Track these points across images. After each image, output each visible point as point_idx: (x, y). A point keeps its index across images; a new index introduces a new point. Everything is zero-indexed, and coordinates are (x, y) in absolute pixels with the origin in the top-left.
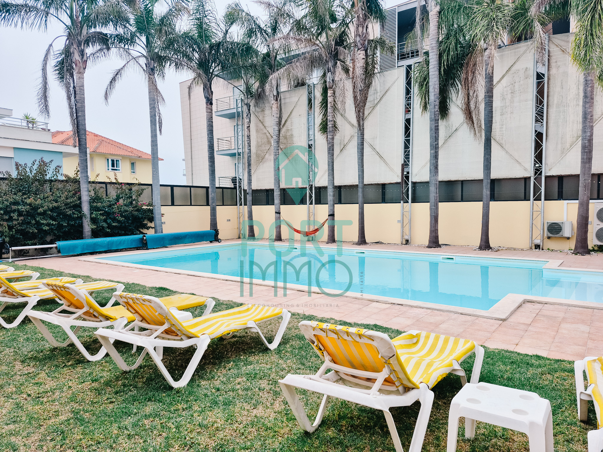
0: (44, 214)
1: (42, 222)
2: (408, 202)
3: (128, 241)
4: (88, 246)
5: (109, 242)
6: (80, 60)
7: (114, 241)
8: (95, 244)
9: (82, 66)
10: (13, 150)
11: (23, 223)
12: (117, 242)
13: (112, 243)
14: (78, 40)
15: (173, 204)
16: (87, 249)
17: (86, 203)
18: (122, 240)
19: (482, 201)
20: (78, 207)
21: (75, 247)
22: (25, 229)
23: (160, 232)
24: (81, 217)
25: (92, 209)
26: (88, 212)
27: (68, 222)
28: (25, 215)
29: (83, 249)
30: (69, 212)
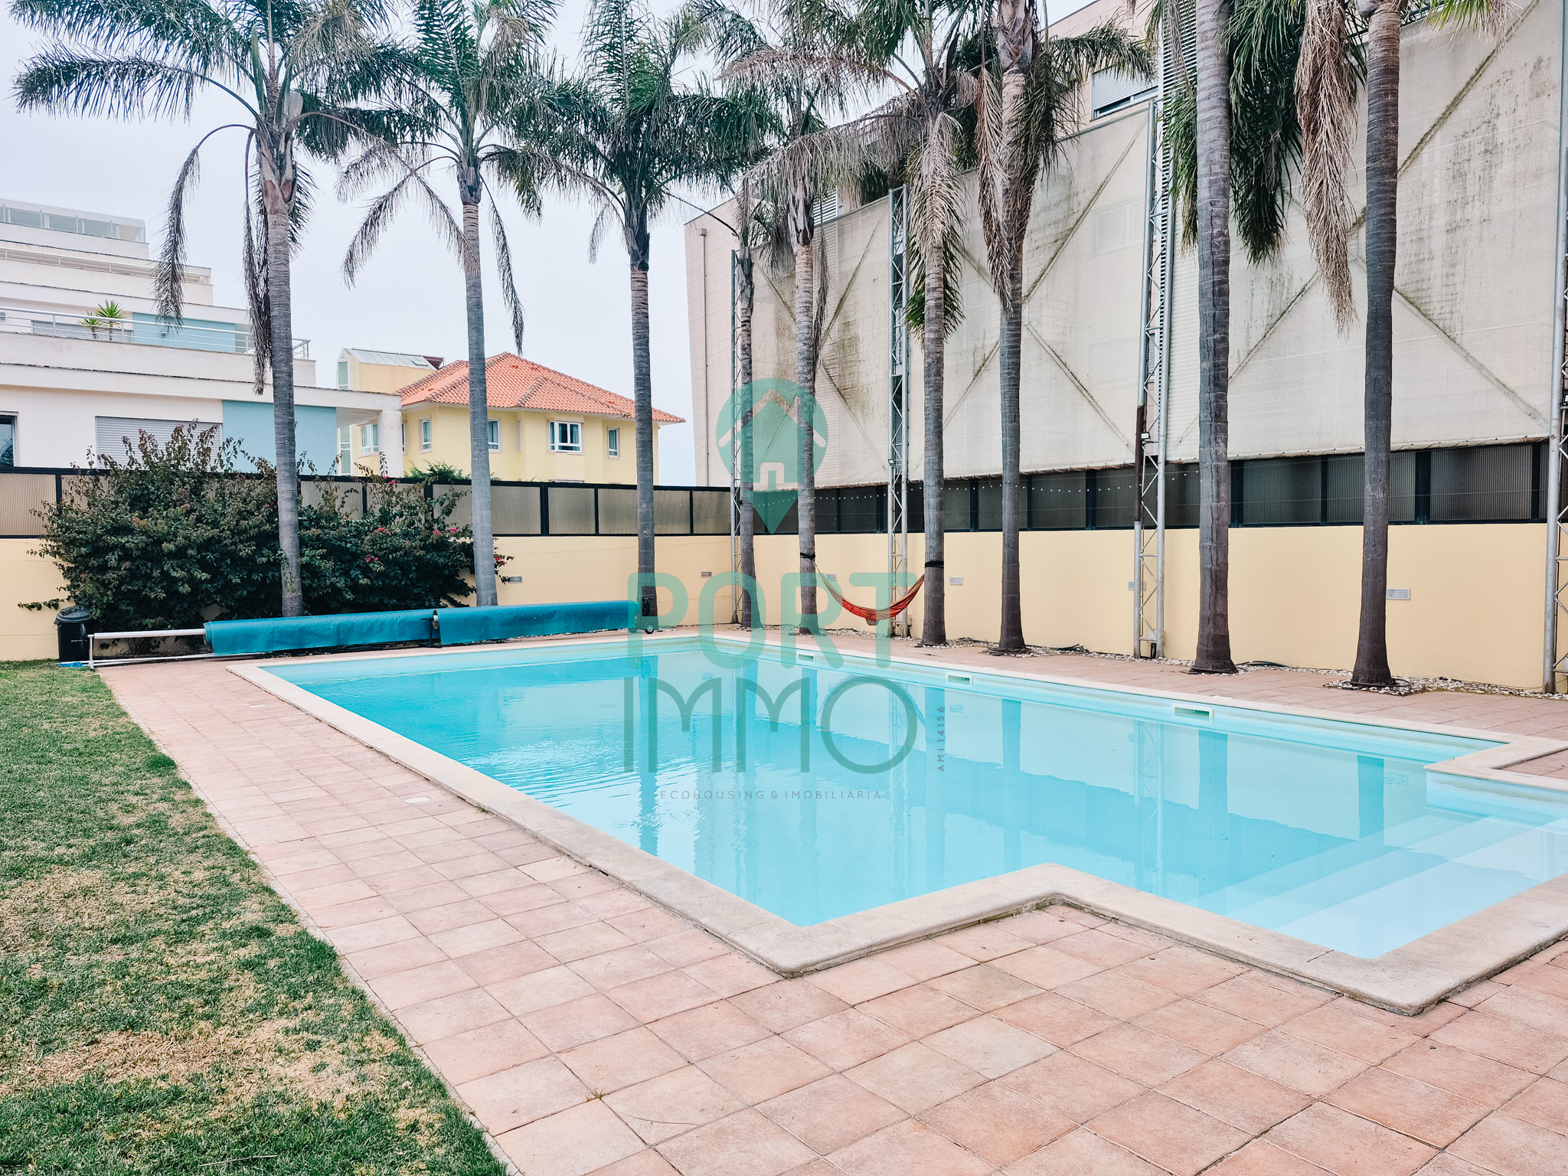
1: (174, 574)
2: (1155, 527)
3: (392, 623)
4: (285, 634)
6: (274, 182)
7: (353, 624)
8: (303, 631)
9: (280, 196)
10: (220, 406)
11: (133, 575)
12: (362, 625)
13: (350, 629)
15: (545, 531)
16: (281, 643)
17: (289, 528)
18: (376, 622)
19: (1361, 523)
20: (269, 538)
21: (249, 637)
22: (139, 591)
23: (490, 602)
24: (277, 565)
25: (302, 543)
26: (294, 549)
27: (249, 575)
28: (138, 557)
29: (271, 642)
30: (245, 551)
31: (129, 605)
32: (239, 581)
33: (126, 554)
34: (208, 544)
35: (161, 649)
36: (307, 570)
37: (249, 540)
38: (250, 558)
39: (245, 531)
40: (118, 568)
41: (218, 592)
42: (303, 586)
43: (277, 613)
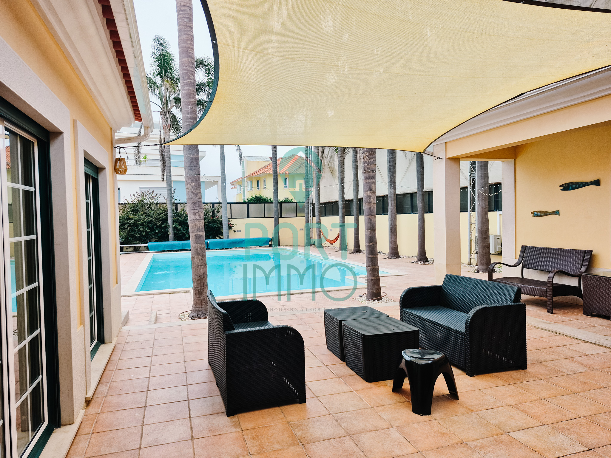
0: (142, 225)
1: (141, 230)
5: (183, 244)
6: (165, 125)
7: (186, 243)
8: (173, 245)
9: (167, 128)
11: (131, 230)
12: (189, 244)
13: (185, 245)
14: (164, 112)
15: (248, 217)
16: (167, 248)
17: (170, 217)
19: (417, 213)
20: (165, 220)
21: (159, 246)
22: (133, 234)
23: (226, 238)
24: (167, 228)
25: (174, 221)
26: (171, 223)
27: (161, 230)
28: (133, 226)
29: (164, 248)
30: (159, 223)
31: (131, 238)
32: (158, 231)
33: (130, 225)
34: (150, 222)
35: (141, 249)
36: (175, 228)
37: (160, 221)
38: (160, 226)
39: (159, 218)
40: (127, 229)
41: (153, 235)
42: (174, 233)
43: (168, 240)
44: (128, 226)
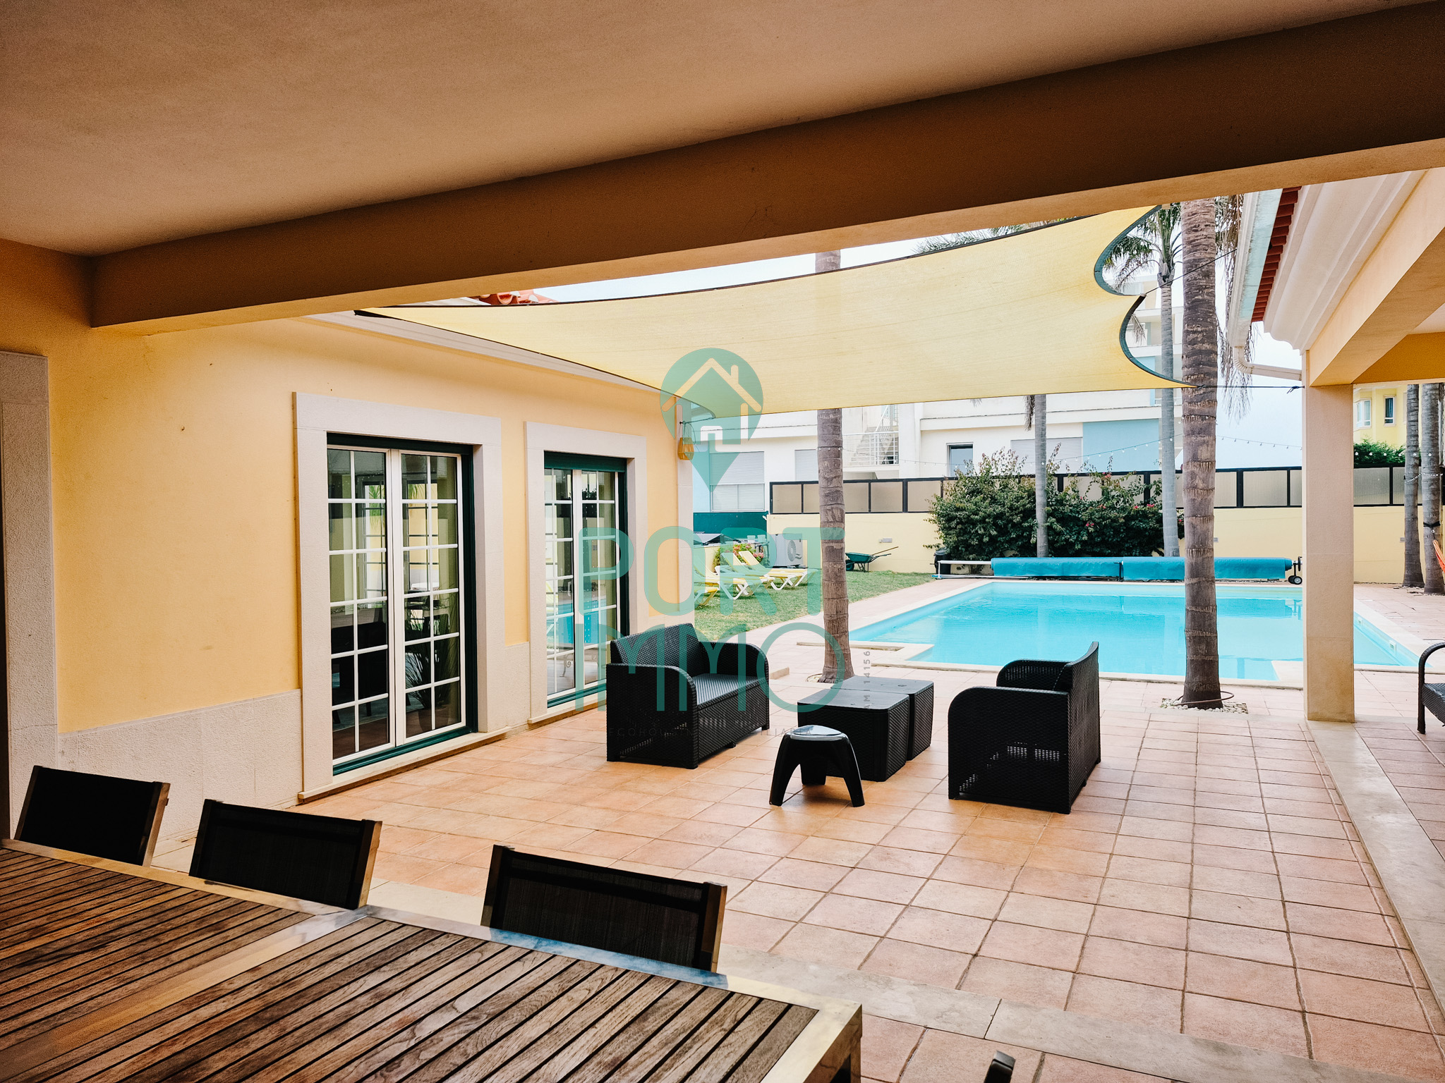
0: (983, 521)
1: (979, 532)
3: (1097, 564)
4: (1032, 567)
8: (1043, 566)
10: (1081, 426)
11: (963, 532)
12: (1078, 564)
13: (1070, 566)
16: (1030, 572)
17: (1040, 506)
18: (1087, 563)
20: (1030, 513)
21: (1013, 567)
22: (967, 540)
23: (1171, 554)
24: (1031, 529)
25: (1049, 515)
26: (1043, 519)
27: (1023, 534)
29: (1024, 571)
30: (1017, 519)
31: (963, 547)
32: (1015, 536)
33: (960, 522)
34: (1000, 515)
35: (983, 571)
36: (1049, 529)
37: (1019, 513)
38: (1020, 523)
39: (1018, 508)
40: (956, 528)
41: (1007, 542)
42: (1049, 541)
43: (1035, 556)
44: (958, 524)
